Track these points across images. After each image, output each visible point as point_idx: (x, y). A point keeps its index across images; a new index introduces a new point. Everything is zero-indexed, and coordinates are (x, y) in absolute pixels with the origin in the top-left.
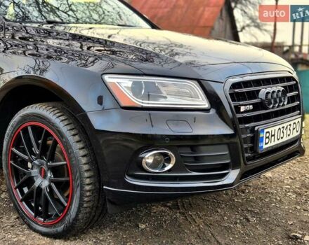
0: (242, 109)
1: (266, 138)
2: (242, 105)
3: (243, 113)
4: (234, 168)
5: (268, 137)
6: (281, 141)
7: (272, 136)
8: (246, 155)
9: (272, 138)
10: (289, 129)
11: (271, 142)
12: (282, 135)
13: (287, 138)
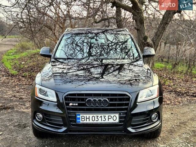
0: (71, 104)
1: (82, 118)
3: (71, 106)
4: (65, 127)
5: (84, 118)
6: (95, 122)
7: (86, 118)
8: (71, 123)
9: (87, 119)
10: (104, 118)
11: (86, 121)
12: (97, 120)
13: (103, 122)
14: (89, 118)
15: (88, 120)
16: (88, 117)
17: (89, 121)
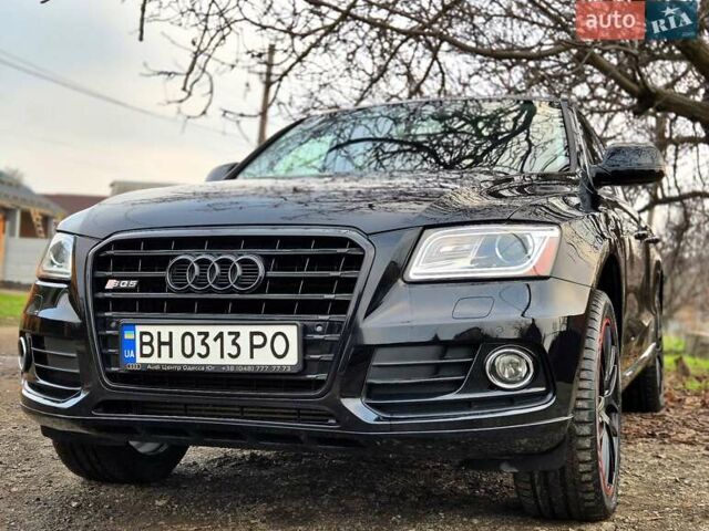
0: (111, 284)
1: (142, 344)
2: (113, 278)
5: (150, 344)
6: (196, 360)
7: (161, 343)
9: (162, 347)
10: (234, 343)
11: (159, 356)
12: (203, 350)
13: (227, 361)
14: (170, 344)
15: (165, 349)
16: (167, 340)
17: (171, 356)
